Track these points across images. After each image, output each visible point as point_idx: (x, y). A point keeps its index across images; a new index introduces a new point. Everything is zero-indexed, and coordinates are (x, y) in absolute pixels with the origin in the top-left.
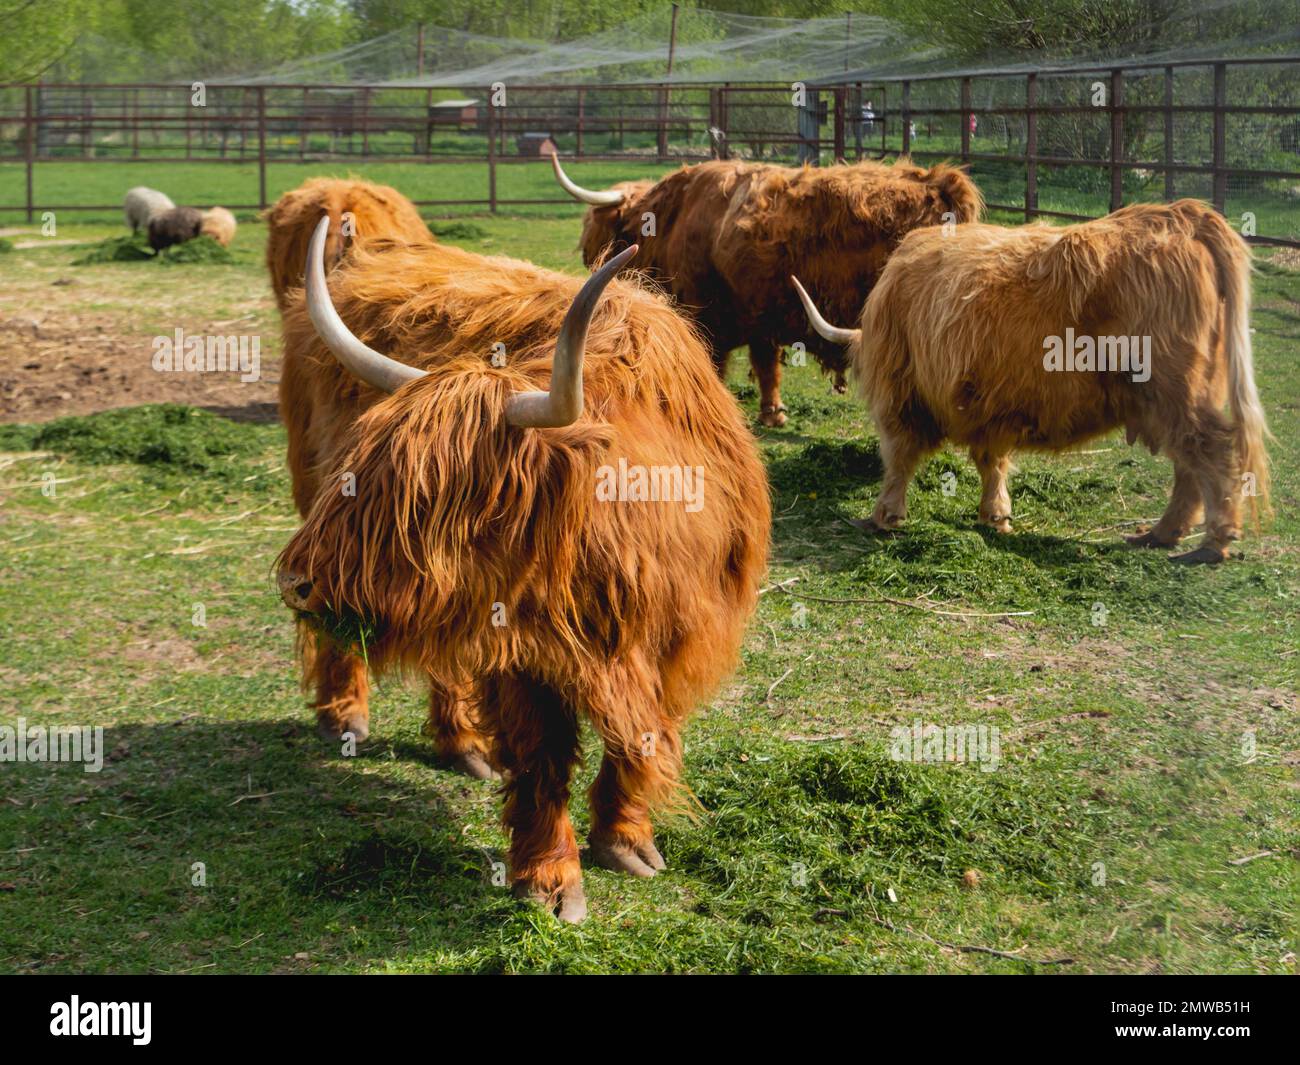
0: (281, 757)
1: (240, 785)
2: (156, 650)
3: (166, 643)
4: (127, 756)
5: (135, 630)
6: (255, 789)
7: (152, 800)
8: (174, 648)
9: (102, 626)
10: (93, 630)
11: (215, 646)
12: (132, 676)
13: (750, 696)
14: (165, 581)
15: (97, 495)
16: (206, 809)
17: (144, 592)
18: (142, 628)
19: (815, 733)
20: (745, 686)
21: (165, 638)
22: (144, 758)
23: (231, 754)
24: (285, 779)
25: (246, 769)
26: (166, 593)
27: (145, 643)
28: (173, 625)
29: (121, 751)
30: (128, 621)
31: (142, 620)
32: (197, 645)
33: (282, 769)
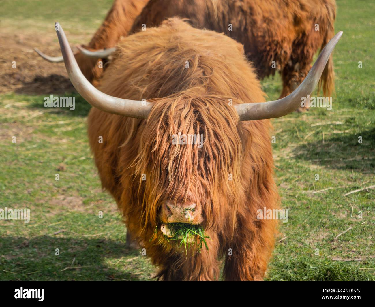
0: (92, 251)
1: (69, 262)
2: (66, 201)
3: (71, 198)
4: (27, 246)
5: (61, 191)
6: (75, 264)
7: (28, 266)
8: (74, 200)
9: (46, 189)
10: (42, 190)
11: (92, 201)
12: (49, 212)
13: (327, 238)
14: (83, 170)
15: (76, 130)
16: (49, 271)
17: (72, 175)
18: (64, 190)
19: (349, 257)
20: (327, 234)
21: (71, 196)
22: (34, 248)
23: (72, 248)
24: (90, 261)
25: (75, 256)
26: (81, 176)
27: (62, 197)
28: (78, 190)
29: (24, 244)
30: (59, 187)
31: (65, 187)
32: (85, 199)
33: (90, 257)
